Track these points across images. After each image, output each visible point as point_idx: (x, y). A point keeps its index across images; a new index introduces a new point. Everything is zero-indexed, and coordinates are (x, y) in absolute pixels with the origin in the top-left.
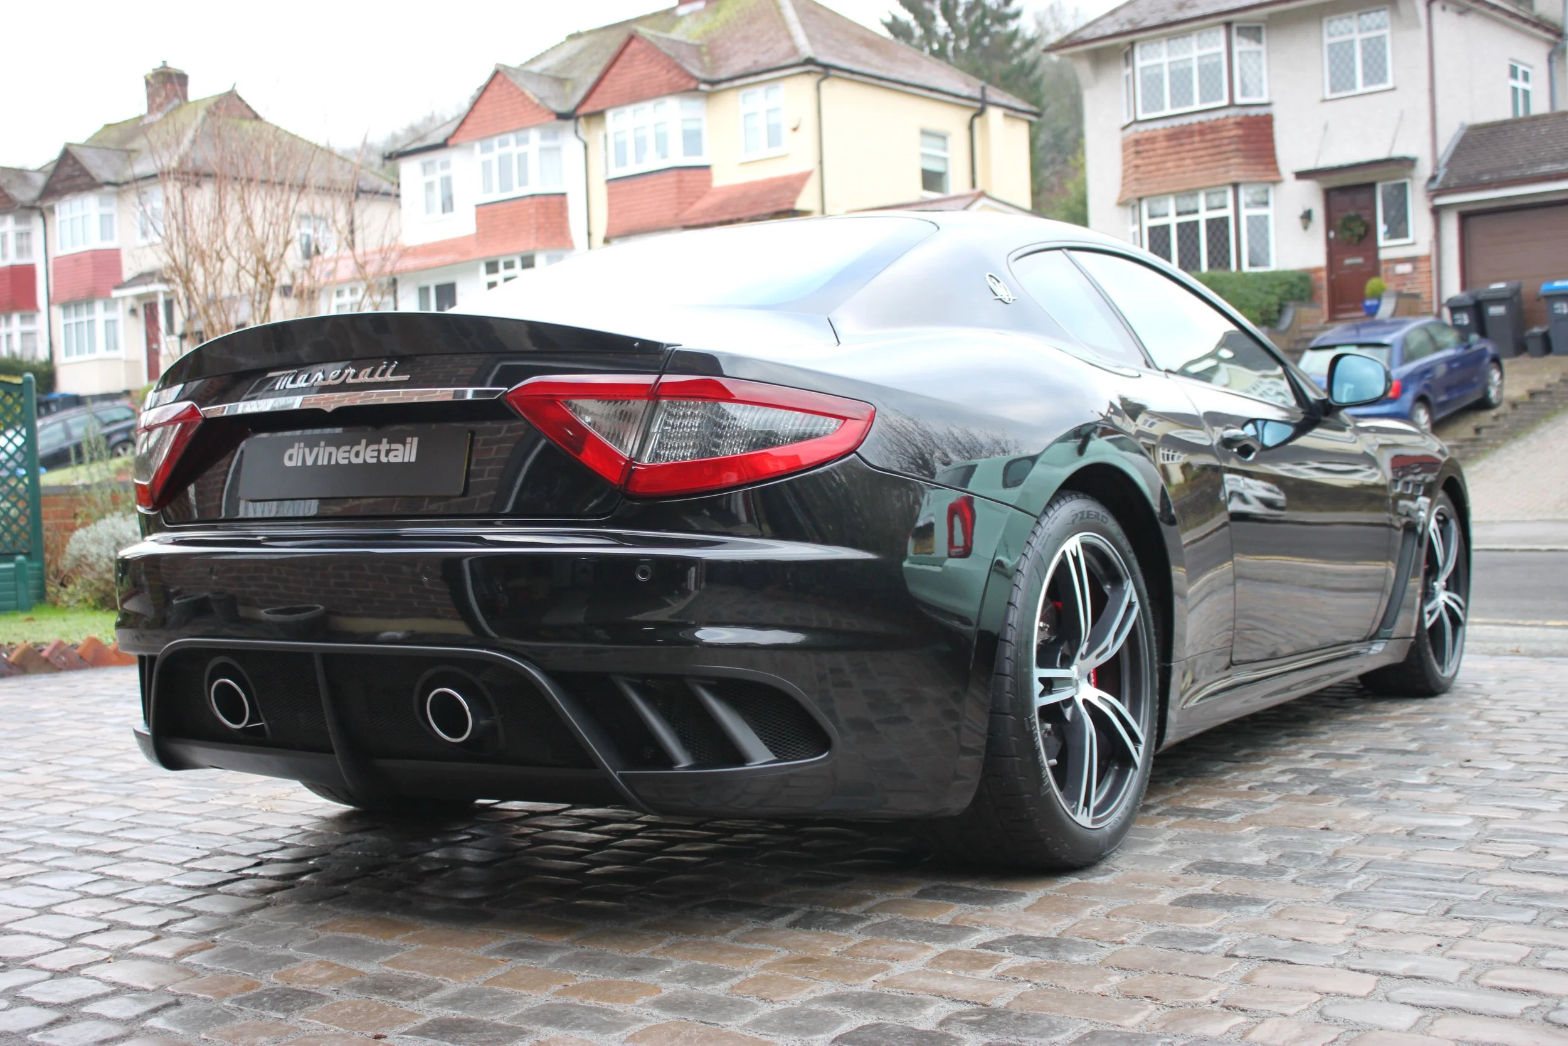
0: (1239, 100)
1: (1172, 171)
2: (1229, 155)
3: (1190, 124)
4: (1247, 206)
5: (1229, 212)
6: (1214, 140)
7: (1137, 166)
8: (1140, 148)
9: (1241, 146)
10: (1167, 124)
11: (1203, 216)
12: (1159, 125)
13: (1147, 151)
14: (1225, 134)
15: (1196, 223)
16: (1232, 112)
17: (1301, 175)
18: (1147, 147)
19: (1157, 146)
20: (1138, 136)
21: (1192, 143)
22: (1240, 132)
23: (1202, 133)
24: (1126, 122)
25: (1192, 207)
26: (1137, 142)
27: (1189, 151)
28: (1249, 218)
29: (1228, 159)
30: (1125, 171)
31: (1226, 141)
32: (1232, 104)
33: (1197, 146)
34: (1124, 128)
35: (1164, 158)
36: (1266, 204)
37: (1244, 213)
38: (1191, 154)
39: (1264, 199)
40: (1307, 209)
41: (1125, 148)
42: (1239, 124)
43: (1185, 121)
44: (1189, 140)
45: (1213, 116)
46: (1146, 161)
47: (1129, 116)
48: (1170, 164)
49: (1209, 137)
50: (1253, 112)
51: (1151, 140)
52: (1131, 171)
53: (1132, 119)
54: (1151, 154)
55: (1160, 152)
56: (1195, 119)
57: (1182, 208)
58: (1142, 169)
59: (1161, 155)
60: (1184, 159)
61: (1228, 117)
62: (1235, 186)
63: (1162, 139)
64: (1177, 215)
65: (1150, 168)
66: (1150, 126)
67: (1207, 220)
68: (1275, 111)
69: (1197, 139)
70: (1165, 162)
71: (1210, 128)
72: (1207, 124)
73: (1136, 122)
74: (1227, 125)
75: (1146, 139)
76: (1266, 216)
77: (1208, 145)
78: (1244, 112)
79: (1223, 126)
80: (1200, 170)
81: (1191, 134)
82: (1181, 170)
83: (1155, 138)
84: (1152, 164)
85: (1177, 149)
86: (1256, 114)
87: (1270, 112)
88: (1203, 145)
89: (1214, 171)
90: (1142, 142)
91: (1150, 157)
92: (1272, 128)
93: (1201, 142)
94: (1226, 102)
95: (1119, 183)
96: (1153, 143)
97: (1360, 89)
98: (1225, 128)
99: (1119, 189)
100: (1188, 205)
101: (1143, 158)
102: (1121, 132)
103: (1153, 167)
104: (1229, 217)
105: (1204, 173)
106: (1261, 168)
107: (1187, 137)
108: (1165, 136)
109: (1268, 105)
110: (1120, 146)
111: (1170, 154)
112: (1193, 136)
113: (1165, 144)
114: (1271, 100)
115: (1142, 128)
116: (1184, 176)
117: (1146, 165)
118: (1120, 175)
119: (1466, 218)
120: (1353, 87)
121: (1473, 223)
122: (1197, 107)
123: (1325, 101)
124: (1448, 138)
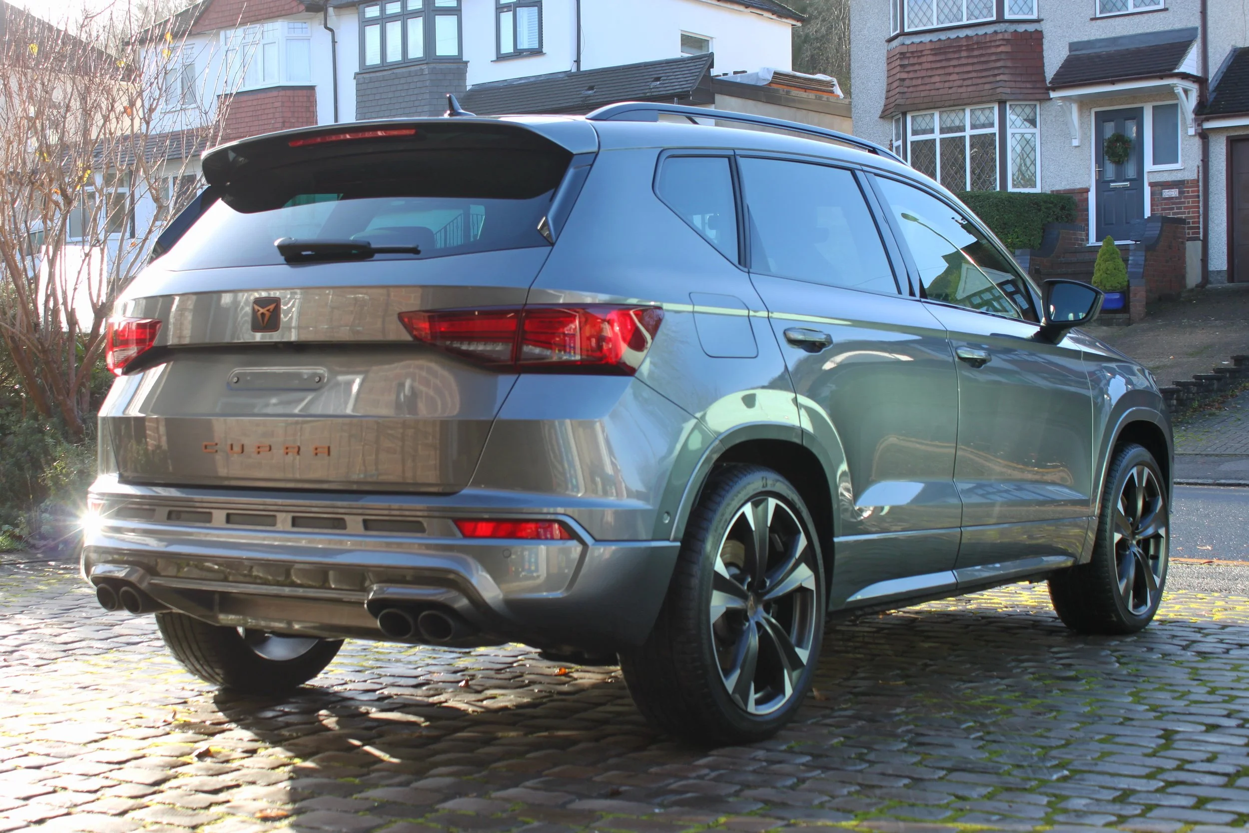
0: (1007, 16)
1: (938, 85)
2: (996, 72)
3: (958, 38)
4: (1013, 124)
5: (995, 130)
6: (982, 55)
7: (903, 80)
8: (906, 62)
9: (1009, 64)
10: (934, 37)
11: (968, 133)
12: (926, 38)
13: (914, 64)
14: (993, 50)
15: (962, 138)
16: (1000, 27)
18: (912, 61)
19: (923, 59)
20: (904, 49)
21: (959, 58)
22: (1007, 49)
23: (969, 48)
24: (892, 35)
25: (957, 123)
26: (903, 55)
27: (954, 66)
28: (1013, 135)
29: (996, 75)
30: (889, 84)
31: (993, 58)
32: (1000, 20)
33: (964, 61)
34: (890, 41)
35: (930, 73)
36: (1033, 123)
37: (1009, 132)
38: (957, 70)
39: (1031, 117)
41: (890, 60)
42: (1007, 42)
43: (953, 35)
44: (956, 56)
45: (981, 31)
46: (911, 75)
47: (895, 29)
48: (936, 79)
49: (976, 53)
50: (1021, 28)
51: (918, 53)
52: (895, 84)
53: (898, 31)
54: (917, 67)
55: (925, 66)
56: (962, 34)
57: (948, 125)
58: (907, 83)
59: (927, 69)
60: (950, 74)
61: (996, 32)
62: (1002, 103)
63: (929, 52)
64: (942, 131)
65: (915, 82)
66: (917, 39)
67: (972, 137)
68: (1046, 28)
69: (964, 54)
70: (931, 76)
71: (977, 43)
72: (975, 39)
73: (903, 34)
74: (995, 41)
75: (912, 52)
76: (1033, 134)
77: (975, 60)
78: (1012, 28)
79: (990, 42)
80: (967, 86)
81: (959, 49)
82: (947, 85)
83: (922, 51)
84: (918, 78)
85: (944, 64)
86: (1026, 31)
87: (1039, 29)
88: (970, 61)
89: (980, 88)
90: (908, 55)
91: (916, 71)
92: (1041, 44)
93: (968, 57)
94: (994, 18)
95: (884, 96)
96: (919, 57)
97: (1131, 10)
98: (993, 44)
99: (883, 103)
100: (953, 121)
101: (908, 72)
102: (886, 44)
103: (919, 82)
104: (994, 134)
105: (970, 89)
106: (1029, 85)
107: (954, 52)
108: (931, 50)
109: (1038, 21)
110: (885, 58)
111: (937, 68)
112: (960, 51)
113: (931, 58)
114: (1041, 17)
115: (908, 41)
116: (950, 91)
117: (912, 79)
118: (885, 87)
119: (1235, 143)
120: (1124, 6)
121: (1241, 149)
122: (965, 21)
123: (1094, 19)
124: (1219, 61)
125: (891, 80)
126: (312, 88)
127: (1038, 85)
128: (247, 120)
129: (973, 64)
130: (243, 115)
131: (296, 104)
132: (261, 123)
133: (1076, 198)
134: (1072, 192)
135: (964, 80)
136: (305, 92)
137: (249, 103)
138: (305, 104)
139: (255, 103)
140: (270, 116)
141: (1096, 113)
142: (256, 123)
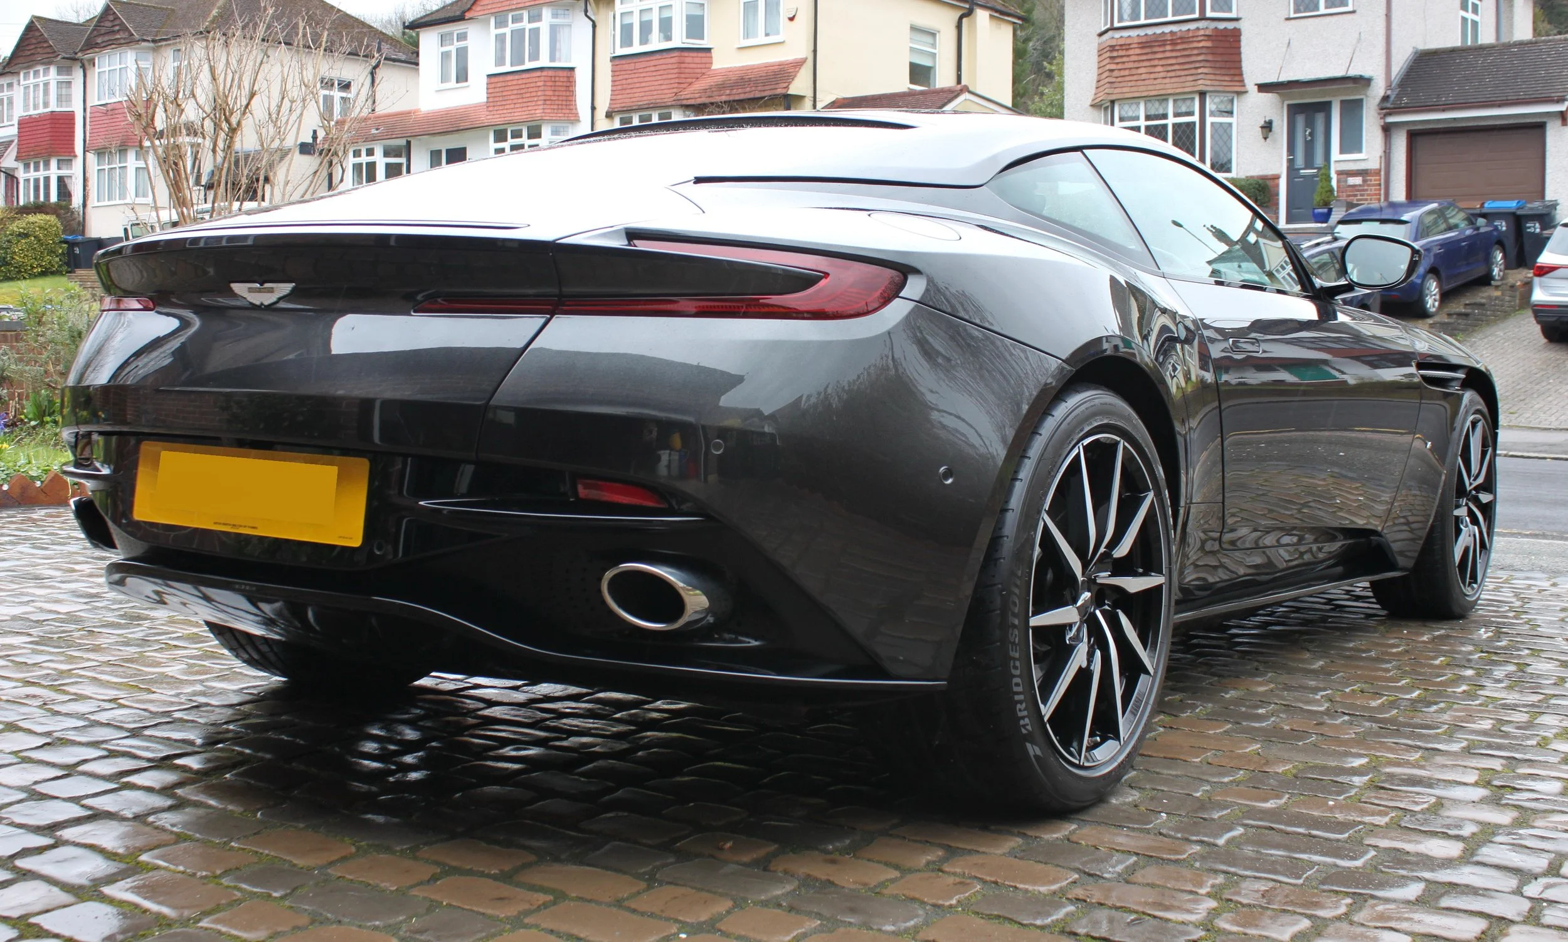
0: (1209, 14)
1: (1143, 77)
2: (1197, 65)
3: (1163, 33)
4: (1212, 114)
5: (1196, 118)
6: (1184, 49)
7: (1112, 71)
8: (1115, 54)
9: (1210, 58)
11: (1171, 121)
12: (1134, 33)
13: (1122, 57)
14: (1195, 45)
15: (1165, 126)
16: (1201, 24)
17: (1263, 88)
18: (1121, 53)
19: (1131, 52)
20: (1114, 43)
21: (1164, 52)
22: (1209, 44)
23: (1173, 43)
24: (1103, 29)
25: (1161, 111)
26: (1112, 48)
27: (1160, 59)
28: (1212, 124)
29: (1196, 68)
30: (1100, 74)
31: (1196, 52)
32: (1203, 18)
33: (1168, 54)
34: (1101, 35)
35: (1136, 65)
36: (1230, 113)
37: (1209, 120)
38: (1161, 62)
39: (1228, 108)
40: (1267, 120)
41: (1100, 52)
42: (1207, 37)
43: (1158, 30)
44: (1161, 49)
45: (1184, 27)
46: (1120, 67)
47: (1106, 24)
48: (1141, 71)
49: (1179, 47)
50: (1221, 26)
51: (1126, 47)
52: (1107, 74)
53: (1108, 26)
54: (1124, 59)
55: (1132, 58)
56: (1167, 29)
57: (1152, 112)
58: (1116, 73)
59: (1134, 61)
60: (1155, 66)
61: (1198, 29)
62: (1202, 95)
63: (1136, 46)
64: (1148, 118)
65: (1123, 73)
66: (1125, 34)
67: (1174, 125)
68: (1243, 25)
69: (1168, 48)
70: (1137, 68)
71: (1181, 38)
72: (1179, 35)
73: (1113, 28)
74: (1197, 36)
75: (1121, 45)
76: (1230, 125)
77: (1178, 54)
78: (1213, 25)
79: (1193, 37)
80: (1171, 77)
81: (1163, 43)
82: (1152, 76)
83: (1130, 44)
84: (1125, 69)
85: (1150, 57)
86: (1225, 29)
87: (1238, 27)
88: (1174, 54)
89: (1182, 79)
90: (1117, 48)
91: (1124, 63)
92: (1239, 41)
93: (1172, 51)
94: (1196, 15)
95: (1094, 85)
96: (1127, 50)
97: (1322, 10)
98: (1195, 39)
99: (1093, 91)
100: (1157, 110)
101: (1118, 63)
102: (1097, 38)
103: (1127, 73)
104: (1194, 123)
105: (1173, 80)
106: (1227, 78)
107: (1159, 46)
108: (1139, 43)
109: (1237, 20)
110: (1096, 51)
111: (1143, 61)
112: (1165, 45)
113: (1138, 51)
114: (1240, 16)
115: (1117, 35)
116: (1155, 82)
117: (1120, 70)
118: (1095, 78)
119: (1415, 136)
120: (1317, 8)
121: (1421, 142)
122: (1170, 18)
123: (1288, 19)
124: (1401, 60)
125: (1101, 71)
126: (572, 69)
127: (1237, 78)
128: (512, 97)
129: (1176, 57)
130: (509, 93)
131: (557, 84)
132: (524, 100)
133: (1270, 183)
134: (1265, 178)
135: (1168, 71)
136: (565, 73)
137: (515, 83)
138: (565, 84)
139: (520, 82)
140: (534, 94)
141: (1289, 106)
142: (520, 101)
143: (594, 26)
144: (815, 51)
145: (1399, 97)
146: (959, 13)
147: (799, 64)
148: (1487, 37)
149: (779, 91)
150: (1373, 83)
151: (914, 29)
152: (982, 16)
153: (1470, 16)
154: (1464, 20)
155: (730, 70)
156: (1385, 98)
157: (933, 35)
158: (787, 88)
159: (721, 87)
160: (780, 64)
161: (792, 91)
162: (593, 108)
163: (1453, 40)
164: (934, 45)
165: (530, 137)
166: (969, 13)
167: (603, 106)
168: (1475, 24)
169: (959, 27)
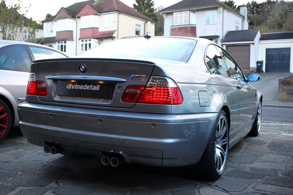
0: (190, 23)
2: (188, 33)
7: (173, 33)
9: (190, 31)
10: (178, 27)
16: (189, 25)
17: (200, 37)
18: (175, 30)
20: (173, 28)
23: (184, 29)
26: (173, 29)
27: (182, 32)
30: (171, 34)
31: (188, 30)
32: (189, 24)
34: (171, 27)
35: (177, 32)
42: (190, 28)
43: (181, 26)
45: (186, 26)
48: (178, 34)
49: (185, 29)
50: (193, 26)
51: (175, 29)
56: (183, 26)
66: (175, 27)
68: (197, 26)
69: (183, 29)
73: (173, 26)
78: (191, 25)
79: (187, 28)
82: (180, 35)
85: (180, 31)
91: (175, 32)
92: (196, 29)
94: (188, 24)
97: (211, 23)
103: (175, 34)
106: (193, 35)
107: (181, 29)
109: (195, 25)
110: (170, 30)
113: (178, 30)
115: (174, 27)
119: (227, 46)
120: (210, 23)
121: (228, 47)
122: (183, 24)
123: (205, 25)
124: (225, 33)
127: (195, 35)
129: (185, 31)
136: (71, 32)
143: (77, 23)
144: (118, 29)
145: (224, 39)
146: (145, 22)
147: (115, 31)
148: (240, 29)
149: (111, 36)
150: (220, 37)
151: (137, 25)
152: (149, 23)
153: (237, 25)
154: (236, 26)
155: (102, 32)
156: (222, 40)
157: (140, 26)
158: (113, 35)
159: (101, 35)
160: (112, 31)
161: (114, 36)
162: (76, 38)
163: (234, 29)
164: (140, 28)
165: (64, 43)
166: (147, 22)
167: (78, 38)
168: (238, 26)
169: (145, 24)
